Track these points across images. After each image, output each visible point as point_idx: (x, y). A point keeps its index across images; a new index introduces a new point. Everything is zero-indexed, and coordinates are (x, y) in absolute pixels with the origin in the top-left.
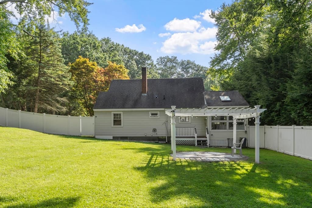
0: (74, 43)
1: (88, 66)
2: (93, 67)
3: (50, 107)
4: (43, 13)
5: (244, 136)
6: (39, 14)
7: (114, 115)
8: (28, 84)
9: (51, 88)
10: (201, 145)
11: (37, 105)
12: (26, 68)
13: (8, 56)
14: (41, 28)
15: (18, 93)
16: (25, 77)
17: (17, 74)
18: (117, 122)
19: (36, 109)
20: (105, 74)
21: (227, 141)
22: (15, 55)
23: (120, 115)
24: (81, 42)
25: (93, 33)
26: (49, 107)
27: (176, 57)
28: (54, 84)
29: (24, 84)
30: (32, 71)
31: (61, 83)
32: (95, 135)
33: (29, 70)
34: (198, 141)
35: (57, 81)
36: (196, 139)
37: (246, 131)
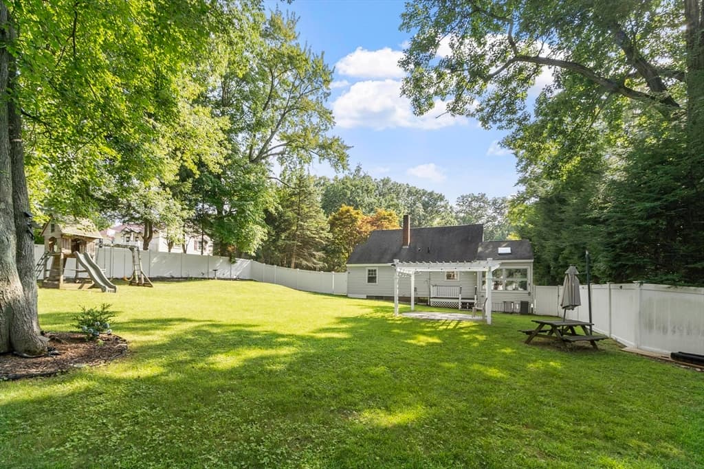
0: (343, 188)
1: (351, 215)
2: (357, 216)
3: (306, 262)
4: (304, 162)
5: (526, 299)
6: (300, 163)
7: (369, 271)
8: (287, 238)
9: (307, 243)
10: (466, 308)
11: (294, 261)
12: (285, 221)
13: (266, 211)
14: (301, 179)
15: (277, 247)
16: (284, 231)
17: (275, 228)
18: (372, 279)
19: (293, 265)
20: (372, 223)
21: (503, 305)
22: (272, 210)
23: (375, 271)
24: (351, 187)
25: (369, 174)
26: (304, 263)
27: (485, 194)
28: (310, 237)
29: (283, 238)
30: (291, 224)
31: (317, 236)
32: (348, 293)
33: (289, 223)
34: (463, 303)
35: (314, 234)
36: (460, 301)
37: (529, 293)
